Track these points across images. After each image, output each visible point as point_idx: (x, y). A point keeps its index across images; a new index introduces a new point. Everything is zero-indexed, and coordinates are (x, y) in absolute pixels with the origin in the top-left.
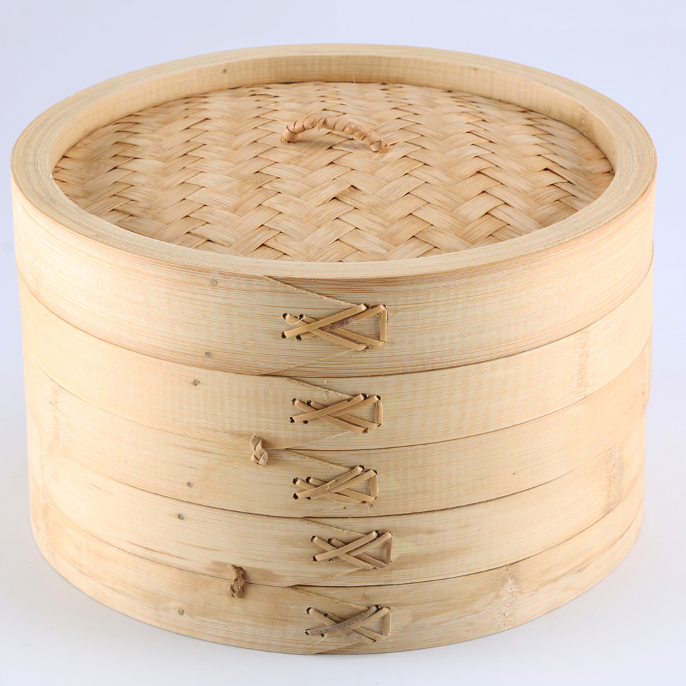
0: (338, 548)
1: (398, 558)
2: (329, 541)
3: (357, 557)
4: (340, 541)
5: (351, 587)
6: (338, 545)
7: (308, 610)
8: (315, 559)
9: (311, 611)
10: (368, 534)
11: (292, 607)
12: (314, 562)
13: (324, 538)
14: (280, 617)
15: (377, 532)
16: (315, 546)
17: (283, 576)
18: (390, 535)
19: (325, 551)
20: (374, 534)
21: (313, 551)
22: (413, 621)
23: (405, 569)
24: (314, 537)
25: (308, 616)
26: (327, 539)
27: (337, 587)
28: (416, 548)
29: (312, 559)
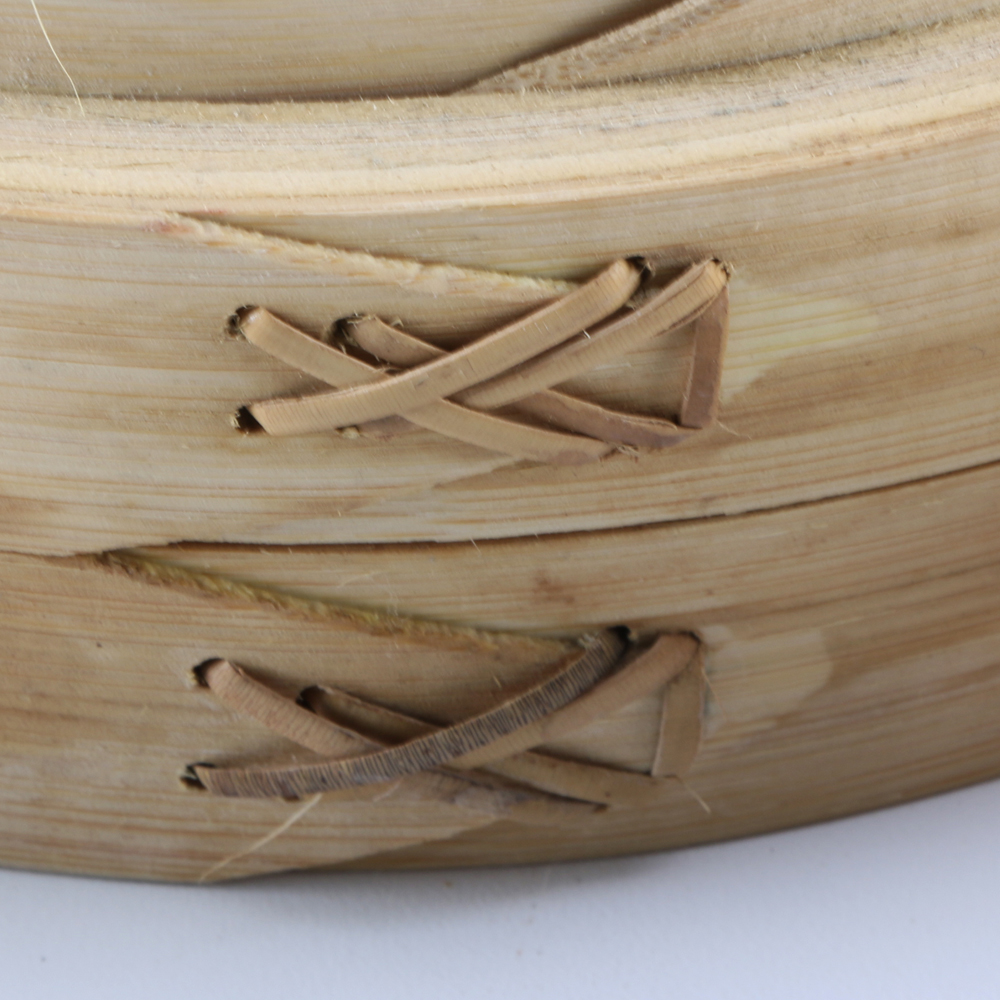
0: (398, 367)
1: (758, 383)
2: (341, 334)
3: (513, 412)
4: (407, 328)
5: (466, 544)
6: (397, 355)
7: (201, 672)
8: (248, 422)
9: (216, 676)
10: (582, 277)
11: (106, 655)
12: (247, 439)
13: (305, 313)
14: (27, 702)
15: (635, 262)
16: (253, 358)
17: (50, 505)
18: (712, 275)
19: (315, 387)
20: (620, 280)
21: (241, 384)
22: (836, 680)
23: (799, 430)
24: (243, 312)
25: (201, 697)
26: (326, 325)
27: (379, 547)
28: (872, 322)
29: (233, 422)
